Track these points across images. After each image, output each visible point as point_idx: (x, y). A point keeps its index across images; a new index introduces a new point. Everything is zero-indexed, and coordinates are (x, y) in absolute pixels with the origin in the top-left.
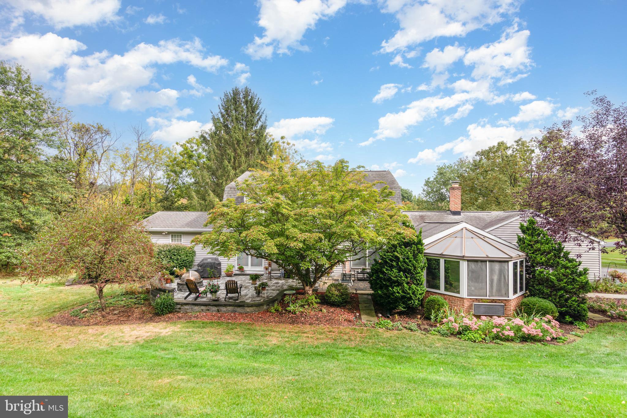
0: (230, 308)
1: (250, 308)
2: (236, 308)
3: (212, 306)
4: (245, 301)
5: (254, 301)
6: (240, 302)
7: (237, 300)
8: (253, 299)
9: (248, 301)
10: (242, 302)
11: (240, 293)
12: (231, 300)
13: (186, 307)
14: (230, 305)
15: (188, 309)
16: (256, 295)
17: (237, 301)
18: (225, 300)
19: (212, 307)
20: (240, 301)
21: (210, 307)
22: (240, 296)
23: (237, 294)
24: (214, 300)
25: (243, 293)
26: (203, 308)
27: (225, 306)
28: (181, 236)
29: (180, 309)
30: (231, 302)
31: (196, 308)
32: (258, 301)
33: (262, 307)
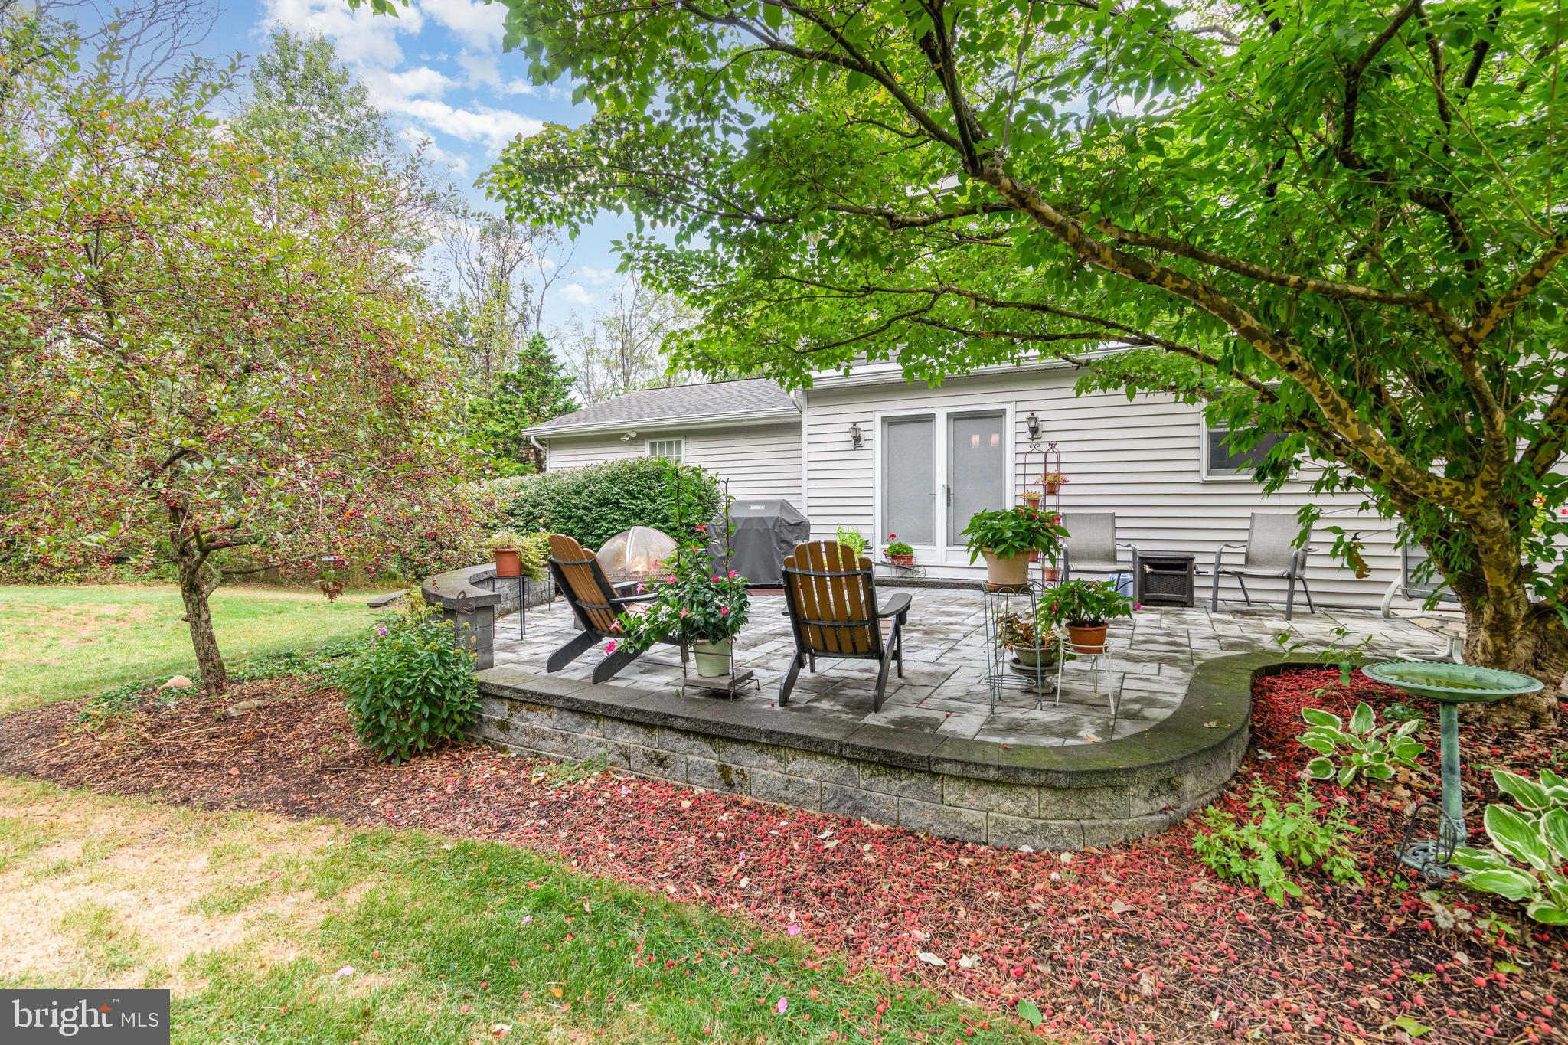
0: (813, 771)
1: (994, 798)
2: (863, 777)
3: (686, 733)
4: (935, 724)
5: (1015, 728)
6: (901, 723)
7: (876, 705)
8: (1007, 714)
9: (967, 725)
10: (918, 724)
11: (897, 655)
12: (825, 704)
13: (539, 721)
14: (813, 748)
15: (543, 737)
16: (1022, 682)
17: (871, 719)
18: (784, 701)
19: (684, 744)
20: (896, 713)
21: (669, 737)
22: (892, 677)
23: (874, 664)
24: (717, 695)
25: (918, 657)
26: (628, 738)
27: (775, 743)
28: (679, 443)
29: (504, 726)
30: (824, 720)
31: (590, 733)
32: (1047, 730)
33: (1105, 799)
